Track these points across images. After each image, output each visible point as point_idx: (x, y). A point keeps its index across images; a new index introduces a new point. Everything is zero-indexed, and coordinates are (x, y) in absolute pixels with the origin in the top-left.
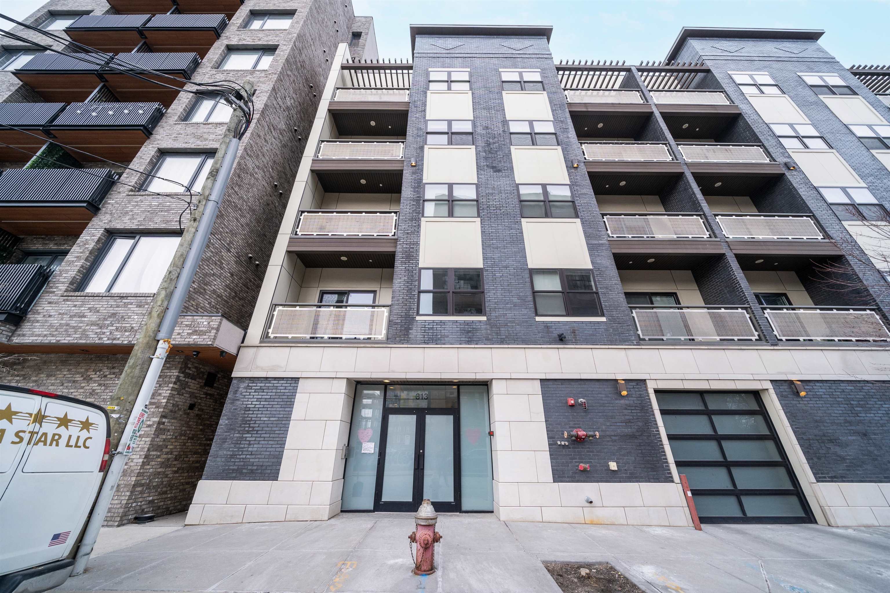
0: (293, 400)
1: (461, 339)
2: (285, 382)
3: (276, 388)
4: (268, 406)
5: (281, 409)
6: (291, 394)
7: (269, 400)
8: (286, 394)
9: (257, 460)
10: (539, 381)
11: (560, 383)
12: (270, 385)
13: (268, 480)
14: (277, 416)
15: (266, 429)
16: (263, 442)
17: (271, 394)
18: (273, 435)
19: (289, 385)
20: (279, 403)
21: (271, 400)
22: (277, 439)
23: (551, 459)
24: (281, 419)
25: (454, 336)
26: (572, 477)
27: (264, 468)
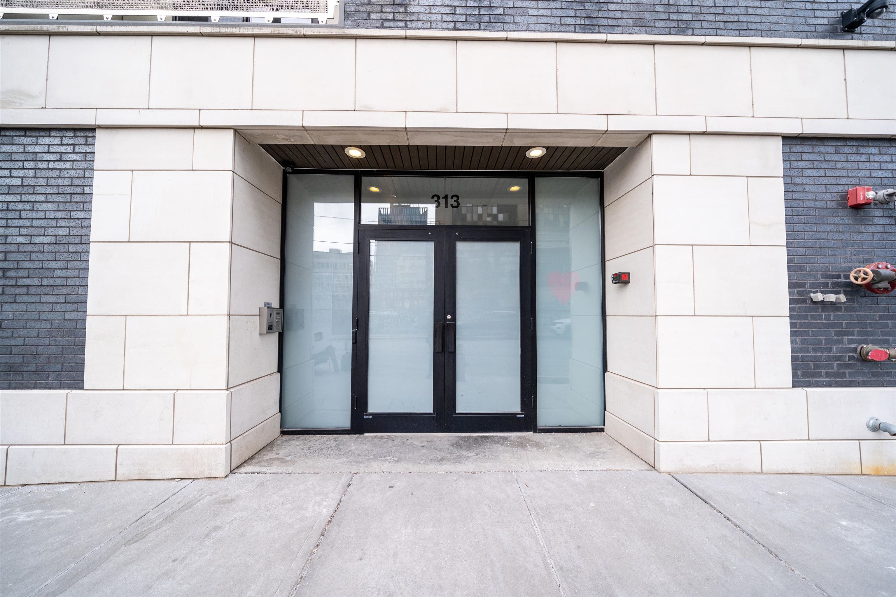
0: (87, 190)
1: (564, 21)
2: (57, 141)
3: (32, 157)
4: (21, 206)
5: (58, 215)
6: (81, 173)
7: (20, 190)
8: (65, 174)
9: (20, 341)
10: (778, 142)
11: (831, 149)
12: (15, 148)
13: (59, 388)
14: (50, 231)
15: (27, 265)
16: (25, 298)
17: (22, 174)
18: (51, 282)
19: (70, 149)
20: (50, 198)
21: (26, 190)
22: (64, 291)
23: (793, 334)
24: (64, 240)
25: (542, 12)
26: (836, 375)
27: (42, 359)
